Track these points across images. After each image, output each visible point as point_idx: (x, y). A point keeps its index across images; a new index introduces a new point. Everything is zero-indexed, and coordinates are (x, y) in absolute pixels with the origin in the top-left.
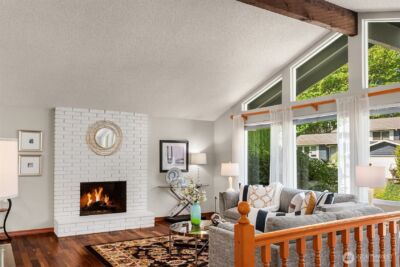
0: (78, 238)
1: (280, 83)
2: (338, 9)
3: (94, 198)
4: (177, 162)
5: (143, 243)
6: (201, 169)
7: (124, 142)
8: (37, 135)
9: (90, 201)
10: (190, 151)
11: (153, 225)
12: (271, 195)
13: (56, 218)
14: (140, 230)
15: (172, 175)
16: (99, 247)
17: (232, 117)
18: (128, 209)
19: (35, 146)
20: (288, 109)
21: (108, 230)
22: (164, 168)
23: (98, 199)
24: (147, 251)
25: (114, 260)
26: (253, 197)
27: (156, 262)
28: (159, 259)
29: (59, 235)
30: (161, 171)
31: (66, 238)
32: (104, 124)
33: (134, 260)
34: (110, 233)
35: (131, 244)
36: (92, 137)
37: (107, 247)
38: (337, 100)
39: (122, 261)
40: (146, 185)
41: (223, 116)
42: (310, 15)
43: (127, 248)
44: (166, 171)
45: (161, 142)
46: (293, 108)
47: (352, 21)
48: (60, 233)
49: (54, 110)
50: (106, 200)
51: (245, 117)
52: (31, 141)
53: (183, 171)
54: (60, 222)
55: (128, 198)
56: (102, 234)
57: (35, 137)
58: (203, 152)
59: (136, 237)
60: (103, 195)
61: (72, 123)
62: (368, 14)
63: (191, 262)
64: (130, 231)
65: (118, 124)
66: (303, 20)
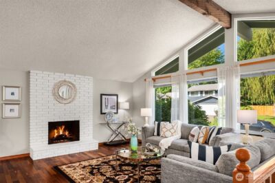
0: (48, 160)
1: (178, 58)
2: (223, 10)
3: (58, 132)
4: (112, 108)
5: (94, 162)
6: (126, 112)
7: (78, 95)
8: (17, 89)
9: (56, 134)
10: (119, 101)
11: (97, 148)
12: (175, 128)
13: (31, 147)
14: (90, 152)
15: (108, 116)
16: (64, 167)
17: (145, 80)
18: (80, 138)
19: (16, 97)
20: (184, 75)
21: (67, 153)
22: (103, 112)
23: (61, 133)
24: (99, 169)
25: (77, 178)
26: (164, 130)
27: (107, 178)
28: (108, 175)
29: (34, 159)
30: (102, 113)
31: (39, 161)
32: (64, 82)
33: (91, 177)
34: (69, 155)
35: (86, 163)
36: (56, 91)
37: (69, 167)
38: (218, 69)
39: (83, 179)
40: (92, 123)
41: (139, 79)
42: (209, 11)
43: (84, 167)
44: (105, 113)
45: (102, 95)
46: (187, 74)
47: (229, 19)
48: (35, 157)
49: (29, 72)
50: (67, 133)
51: (154, 80)
52: (13, 94)
53: (115, 113)
54: (34, 150)
55: (80, 131)
56: (64, 156)
57: (16, 91)
58: (127, 101)
59: (88, 158)
60: (65, 130)
61: (42, 82)
62: (239, 15)
63: (131, 177)
64: (83, 153)
65: (74, 83)
66: (204, 14)
